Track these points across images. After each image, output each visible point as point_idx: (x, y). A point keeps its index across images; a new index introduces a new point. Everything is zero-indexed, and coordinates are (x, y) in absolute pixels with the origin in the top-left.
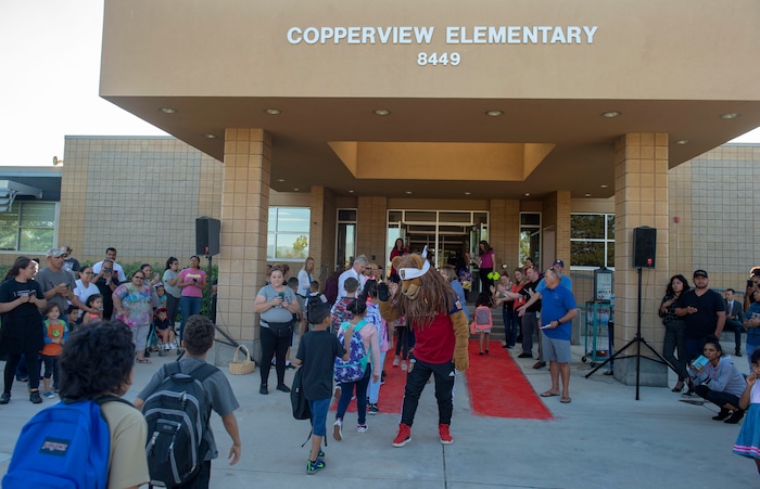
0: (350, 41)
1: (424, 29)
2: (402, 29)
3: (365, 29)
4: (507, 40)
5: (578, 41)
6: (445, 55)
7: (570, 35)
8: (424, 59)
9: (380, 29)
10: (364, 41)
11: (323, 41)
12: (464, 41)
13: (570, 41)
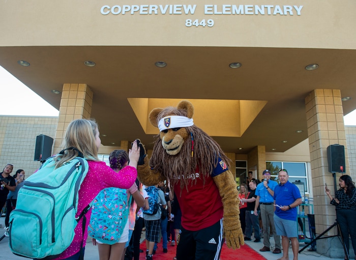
0: (141, 12)
1: (190, 7)
2: (175, 6)
3: (151, 6)
4: (244, 12)
5: (291, 13)
6: (204, 21)
7: (286, 10)
8: (190, 23)
9: (161, 6)
10: (150, 12)
11: (123, 13)
12: (216, 12)
13: (286, 13)
